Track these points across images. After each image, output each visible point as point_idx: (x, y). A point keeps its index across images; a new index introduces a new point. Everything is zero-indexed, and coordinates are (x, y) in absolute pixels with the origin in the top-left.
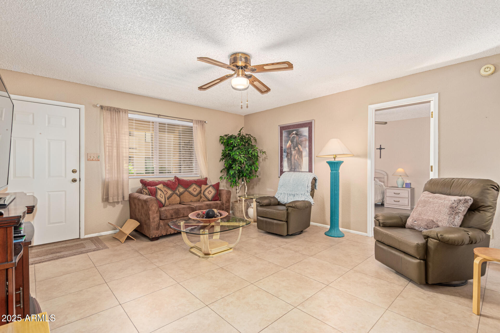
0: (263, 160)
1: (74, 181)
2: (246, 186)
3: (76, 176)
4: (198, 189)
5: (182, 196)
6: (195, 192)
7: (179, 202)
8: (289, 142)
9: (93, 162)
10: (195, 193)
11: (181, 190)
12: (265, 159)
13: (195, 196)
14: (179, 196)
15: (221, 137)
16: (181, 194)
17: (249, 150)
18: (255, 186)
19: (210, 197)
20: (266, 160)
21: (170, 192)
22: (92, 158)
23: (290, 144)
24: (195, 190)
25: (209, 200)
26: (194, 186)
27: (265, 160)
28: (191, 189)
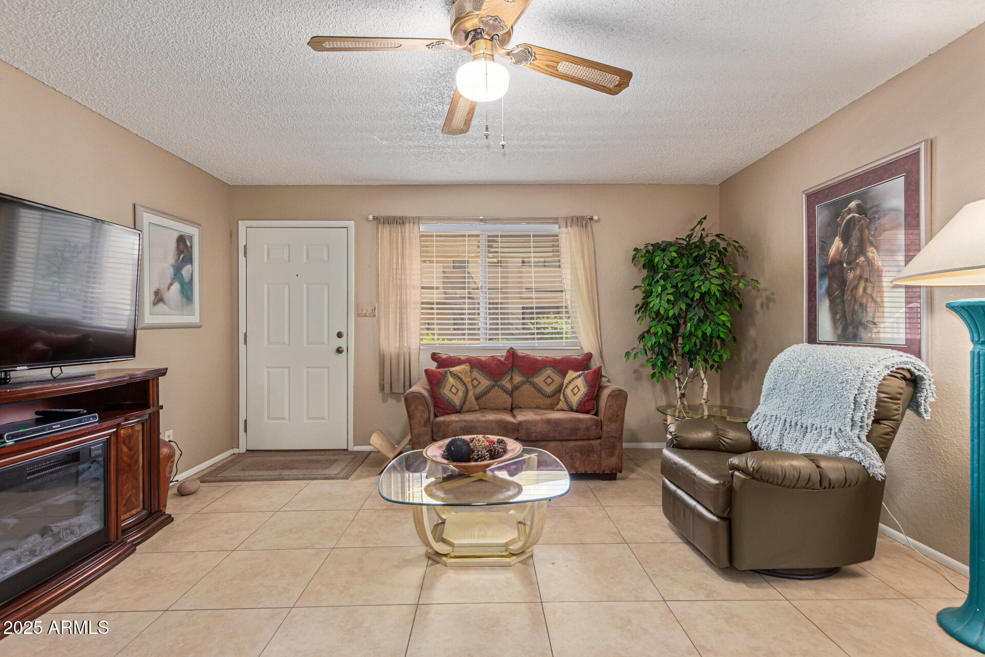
0: (762, 305)
1: (339, 351)
2: (705, 381)
3: (341, 343)
4: (557, 379)
5: (516, 393)
6: (549, 385)
7: (508, 405)
8: (837, 239)
9: (367, 318)
10: (549, 390)
11: (518, 379)
12: (766, 304)
13: (549, 397)
14: (511, 394)
15: (636, 249)
16: (516, 388)
17: (693, 279)
18: (743, 383)
19: (575, 400)
20: (771, 305)
21: (485, 382)
22: (365, 311)
23: (838, 248)
24: (549, 381)
25: (572, 410)
26: (549, 371)
27: (768, 307)
28: (539, 380)
